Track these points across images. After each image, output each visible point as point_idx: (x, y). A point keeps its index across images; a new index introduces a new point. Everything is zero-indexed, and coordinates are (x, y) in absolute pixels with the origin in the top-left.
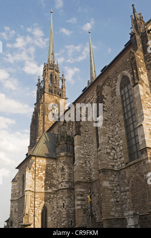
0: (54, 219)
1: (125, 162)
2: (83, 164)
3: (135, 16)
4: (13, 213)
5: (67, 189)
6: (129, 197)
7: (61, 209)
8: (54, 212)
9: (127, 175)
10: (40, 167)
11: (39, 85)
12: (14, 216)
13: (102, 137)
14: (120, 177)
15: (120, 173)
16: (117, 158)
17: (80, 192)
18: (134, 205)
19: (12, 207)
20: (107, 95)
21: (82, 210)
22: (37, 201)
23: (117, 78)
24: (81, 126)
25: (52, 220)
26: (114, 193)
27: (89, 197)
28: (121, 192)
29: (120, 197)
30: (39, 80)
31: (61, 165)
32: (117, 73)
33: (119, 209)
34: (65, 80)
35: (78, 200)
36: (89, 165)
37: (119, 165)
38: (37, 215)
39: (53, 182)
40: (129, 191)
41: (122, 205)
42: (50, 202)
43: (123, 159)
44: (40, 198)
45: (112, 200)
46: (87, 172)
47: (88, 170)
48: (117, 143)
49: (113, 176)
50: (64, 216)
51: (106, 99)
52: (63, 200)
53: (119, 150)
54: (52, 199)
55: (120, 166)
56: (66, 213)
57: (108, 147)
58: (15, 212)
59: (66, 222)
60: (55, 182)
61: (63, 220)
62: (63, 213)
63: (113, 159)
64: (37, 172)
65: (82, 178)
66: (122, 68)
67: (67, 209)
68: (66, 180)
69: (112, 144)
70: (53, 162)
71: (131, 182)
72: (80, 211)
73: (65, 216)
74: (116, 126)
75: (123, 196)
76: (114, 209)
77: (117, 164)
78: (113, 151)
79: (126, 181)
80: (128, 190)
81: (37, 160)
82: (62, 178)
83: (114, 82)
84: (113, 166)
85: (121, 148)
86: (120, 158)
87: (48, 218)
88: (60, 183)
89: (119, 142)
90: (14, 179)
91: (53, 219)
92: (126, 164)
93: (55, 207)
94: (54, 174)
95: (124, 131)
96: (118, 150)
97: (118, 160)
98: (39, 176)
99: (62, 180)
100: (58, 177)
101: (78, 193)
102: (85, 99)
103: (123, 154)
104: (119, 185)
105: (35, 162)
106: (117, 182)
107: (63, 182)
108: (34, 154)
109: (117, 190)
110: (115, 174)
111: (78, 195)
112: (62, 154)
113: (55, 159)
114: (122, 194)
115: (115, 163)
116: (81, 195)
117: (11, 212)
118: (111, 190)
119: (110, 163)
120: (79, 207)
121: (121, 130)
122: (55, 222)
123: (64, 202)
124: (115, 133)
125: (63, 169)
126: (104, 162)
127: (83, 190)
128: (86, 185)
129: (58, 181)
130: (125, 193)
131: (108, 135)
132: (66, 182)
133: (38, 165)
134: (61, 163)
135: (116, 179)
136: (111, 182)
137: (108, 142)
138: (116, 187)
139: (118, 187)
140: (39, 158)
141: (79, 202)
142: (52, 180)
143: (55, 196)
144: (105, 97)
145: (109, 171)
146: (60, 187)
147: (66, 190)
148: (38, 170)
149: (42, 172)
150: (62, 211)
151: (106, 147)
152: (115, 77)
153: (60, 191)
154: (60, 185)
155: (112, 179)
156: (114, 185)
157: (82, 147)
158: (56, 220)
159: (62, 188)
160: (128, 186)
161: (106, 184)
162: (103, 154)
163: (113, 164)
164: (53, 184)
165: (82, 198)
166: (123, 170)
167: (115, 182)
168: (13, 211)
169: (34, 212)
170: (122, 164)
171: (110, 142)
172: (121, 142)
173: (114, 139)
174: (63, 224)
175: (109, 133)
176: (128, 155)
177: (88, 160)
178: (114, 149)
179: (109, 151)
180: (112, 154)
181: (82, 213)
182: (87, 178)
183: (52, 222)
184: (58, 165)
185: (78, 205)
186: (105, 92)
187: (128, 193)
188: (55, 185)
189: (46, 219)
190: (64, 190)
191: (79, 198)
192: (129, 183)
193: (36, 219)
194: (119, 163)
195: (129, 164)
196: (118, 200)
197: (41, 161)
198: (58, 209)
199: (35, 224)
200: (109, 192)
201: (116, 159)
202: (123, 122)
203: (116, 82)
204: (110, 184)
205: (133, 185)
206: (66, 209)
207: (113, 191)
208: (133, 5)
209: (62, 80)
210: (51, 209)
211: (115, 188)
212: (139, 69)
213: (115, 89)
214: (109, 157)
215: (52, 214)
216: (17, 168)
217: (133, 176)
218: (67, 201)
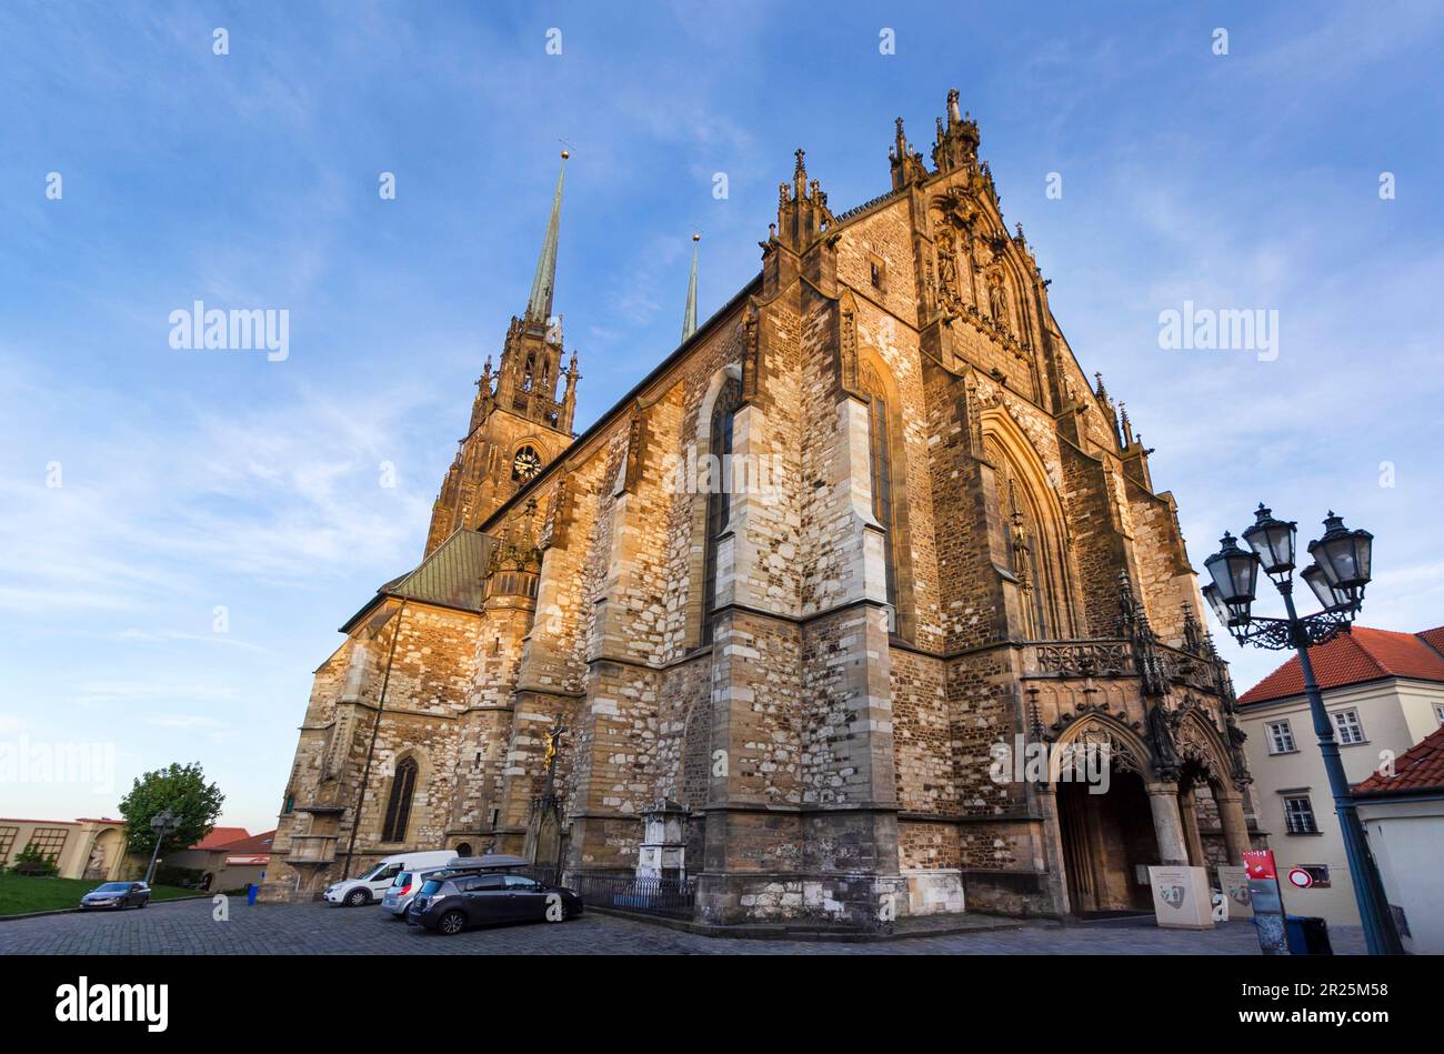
0: (440, 800)
1: (685, 646)
2: (559, 638)
3: (797, 189)
4: (303, 770)
5: (499, 709)
6: (678, 755)
7: (465, 771)
8: (444, 780)
9: (685, 687)
10: (416, 634)
11: (483, 383)
12: (305, 780)
13: (620, 562)
14: (665, 689)
15: (665, 679)
16: (666, 632)
17: (531, 722)
18: (688, 783)
19: (301, 750)
20: (665, 433)
21: (528, 781)
22: (383, 739)
23: (708, 385)
24: (575, 521)
25: (429, 804)
26: (633, 736)
27: (550, 741)
28: (658, 736)
29: (652, 752)
30: (487, 367)
31: (490, 636)
32: (710, 367)
33: (642, 788)
34: (577, 377)
35: (520, 748)
36: (579, 644)
37: (666, 653)
38: (375, 784)
39: (455, 683)
40: (681, 736)
41: (655, 777)
42: (432, 747)
43: (681, 635)
44: (397, 729)
45: (620, 759)
46: (570, 664)
47: (575, 657)
48: (673, 586)
49: (639, 684)
50: (473, 794)
51: (658, 444)
52: (479, 744)
53: (674, 608)
54: (443, 737)
55: (670, 656)
56: (481, 783)
57: (638, 593)
58: (311, 767)
59: (476, 813)
60: (462, 685)
61: (466, 805)
62: (472, 783)
63: (648, 634)
64: (398, 649)
65: (548, 680)
66: (729, 355)
67: (488, 771)
68: (502, 682)
69: (653, 585)
70: (469, 621)
71: (691, 709)
72: (518, 782)
73: (478, 794)
74: (679, 532)
75: (661, 749)
76: (619, 788)
77: (659, 650)
78: (656, 608)
79: (678, 704)
80: (679, 734)
81: (406, 612)
82: (490, 676)
83: (698, 394)
84: (645, 654)
85: (683, 600)
86: (675, 631)
87: (416, 795)
88: (478, 689)
89: (679, 581)
90: (327, 663)
91: (433, 800)
92: (689, 651)
93: (451, 763)
94: (464, 659)
95: (701, 549)
96: (672, 607)
97: (668, 636)
98: (407, 660)
99: (488, 680)
100: (476, 670)
101: (524, 725)
102: (605, 440)
103: (682, 619)
104: (654, 715)
105: (401, 616)
106: (648, 703)
107: (487, 687)
108: (399, 592)
109: (646, 728)
110: (649, 677)
111: (521, 732)
112: (503, 601)
113: (478, 613)
114: (662, 743)
115: (656, 644)
116: (534, 734)
117: (297, 766)
118: (621, 727)
119: (632, 645)
120: (521, 771)
121: (690, 546)
122: (442, 811)
123: (480, 750)
124: (673, 553)
125: (496, 648)
126: (612, 638)
127: (540, 718)
128: (557, 703)
129: (473, 682)
130: (669, 741)
131: (645, 557)
132: (499, 687)
133: (409, 627)
134: (492, 627)
135: (648, 696)
136: (629, 704)
137: (641, 578)
138: (643, 718)
139: (650, 720)
140: (415, 606)
141: (522, 756)
142: (452, 679)
143: (456, 728)
144: (658, 437)
145: (626, 668)
146: (475, 701)
147: (496, 714)
148: (404, 644)
149: (418, 649)
150: (469, 776)
151: (629, 592)
152: (703, 380)
153: (474, 713)
154: (478, 697)
155: (631, 692)
156: (635, 712)
157: (564, 586)
158: (445, 804)
159: (482, 705)
160: (683, 718)
161: (604, 706)
162: (610, 614)
163: (647, 647)
164: (454, 691)
165: (536, 742)
166: (676, 670)
167: (640, 705)
168: (305, 764)
169: (367, 773)
170: (675, 649)
171: (647, 578)
172: (685, 582)
173: (666, 571)
174: (464, 819)
175: (650, 551)
176: (699, 625)
177: (582, 627)
178: (658, 601)
179: (637, 605)
180: (647, 616)
181: (526, 790)
182: (565, 683)
183: (430, 809)
184: (483, 633)
185: (516, 764)
186: (660, 424)
187: (678, 741)
188: (463, 695)
189: (408, 797)
190: (488, 714)
191: (526, 741)
192: (686, 710)
193: (368, 796)
194: (669, 646)
195: (696, 653)
196: (644, 759)
197: (421, 616)
198: (459, 770)
199: (364, 810)
200: (613, 732)
201: (661, 634)
202: (703, 521)
203: (703, 396)
204: (620, 708)
205: (695, 720)
206: (483, 771)
207: (629, 732)
208: (799, 154)
209: (569, 377)
210: (433, 769)
211: (639, 724)
212: (767, 358)
213: (696, 417)
214: (635, 625)
215: (433, 784)
216: (341, 631)
217: (702, 691)
218: (490, 748)
